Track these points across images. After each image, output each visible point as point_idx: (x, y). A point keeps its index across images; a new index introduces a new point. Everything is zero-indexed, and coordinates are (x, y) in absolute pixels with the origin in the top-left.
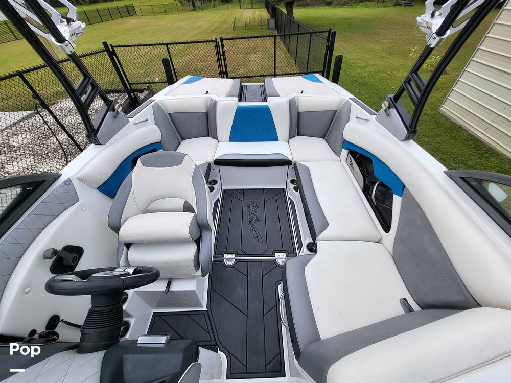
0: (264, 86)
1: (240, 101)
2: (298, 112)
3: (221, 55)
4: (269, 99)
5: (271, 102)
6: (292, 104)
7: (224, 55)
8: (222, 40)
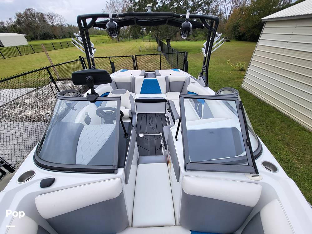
0: (155, 73)
1: (145, 77)
2: (170, 82)
3: (135, 62)
4: (157, 76)
5: (158, 78)
6: (167, 78)
7: (136, 62)
8: (135, 56)
